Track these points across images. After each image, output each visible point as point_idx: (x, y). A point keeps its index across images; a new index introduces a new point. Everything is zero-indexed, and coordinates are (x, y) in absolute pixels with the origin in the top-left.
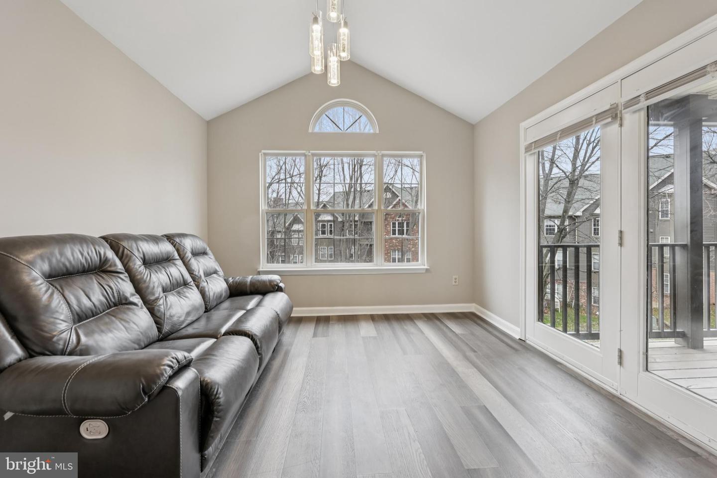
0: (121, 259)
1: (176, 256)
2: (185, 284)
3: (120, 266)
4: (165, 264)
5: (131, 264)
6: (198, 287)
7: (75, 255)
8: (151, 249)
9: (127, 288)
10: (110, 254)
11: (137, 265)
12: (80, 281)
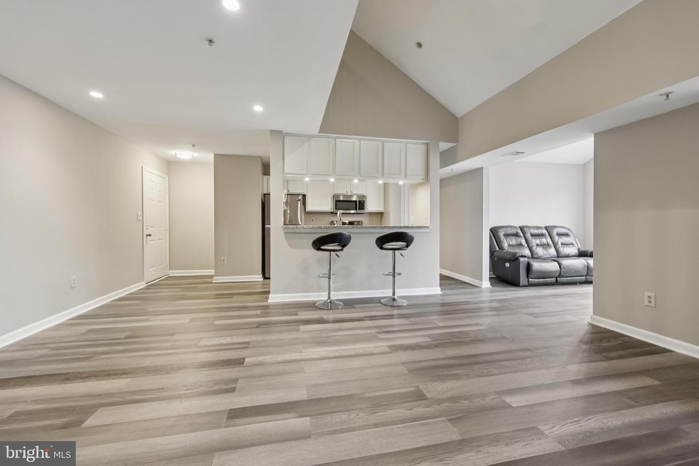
0: (523, 233)
1: (547, 234)
2: (548, 245)
3: (522, 235)
4: (540, 237)
5: (526, 235)
6: (555, 247)
7: (510, 231)
8: (536, 231)
9: (524, 242)
10: (519, 231)
11: (528, 235)
12: (510, 237)
